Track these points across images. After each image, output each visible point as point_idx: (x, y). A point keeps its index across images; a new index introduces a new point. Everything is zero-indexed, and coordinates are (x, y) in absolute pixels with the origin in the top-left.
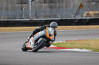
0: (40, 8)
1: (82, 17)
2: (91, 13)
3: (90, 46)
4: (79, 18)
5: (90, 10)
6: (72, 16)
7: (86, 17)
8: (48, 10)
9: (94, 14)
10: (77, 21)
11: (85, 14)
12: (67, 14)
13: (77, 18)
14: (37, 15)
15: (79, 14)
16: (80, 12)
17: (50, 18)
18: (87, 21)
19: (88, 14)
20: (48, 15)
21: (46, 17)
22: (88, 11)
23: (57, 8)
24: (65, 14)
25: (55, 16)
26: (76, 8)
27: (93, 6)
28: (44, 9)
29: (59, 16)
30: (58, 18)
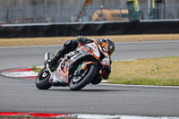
0: (15, 4)
1: (91, 20)
2: (107, 12)
4: (85, 23)
5: (105, 8)
6: (72, 18)
7: (97, 20)
8: (29, 7)
9: (113, 15)
10: (81, 28)
11: (95, 16)
12: (63, 15)
13: (80, 22)
14: (10, 17)
15: (85, 15)
16: (87, 10)
17: (32, 22)
18: (99, 28)
19: (100, 15)
20: (28, 16)
21: (25, 20)
22: (101, 9)
23: (46, 5)
24: (58, 15)
25: (41, 19)
26: (79, 5)
28: (21, 6)
29: (48, 19)
30: (47, 22)
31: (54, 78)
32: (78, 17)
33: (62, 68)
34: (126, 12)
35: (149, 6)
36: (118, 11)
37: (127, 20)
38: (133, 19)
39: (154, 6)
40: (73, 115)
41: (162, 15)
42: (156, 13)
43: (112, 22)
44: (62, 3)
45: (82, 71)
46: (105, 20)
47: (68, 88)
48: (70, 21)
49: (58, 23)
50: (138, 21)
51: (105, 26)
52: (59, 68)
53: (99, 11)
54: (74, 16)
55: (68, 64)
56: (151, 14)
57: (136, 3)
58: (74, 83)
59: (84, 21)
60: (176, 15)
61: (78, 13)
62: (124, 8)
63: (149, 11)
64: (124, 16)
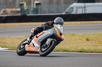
2: (8, 10)
3: (6, 44)
5: (7, 8)
7: (2, 14)
9: (12, 12)
11: (1, 12)
18: (3, 19)
19: (4, 12)
27: (10, 3)
34: (19, 10)
35: (32, 6)
36: (14, 9)
37: (19, 14)
38: (23, 14)
39: (35, 7)
42: (36, 11)
43: (11, 15)
46: (7, 14)
50: (26, 15)
51: (7, 17)
53: (4, 9)
56: (33, 11)
57: (25, 5)
62: (18, 8)
63: (32, 9)
64: (18, 12)
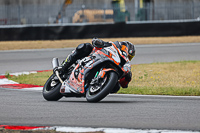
1: (71, 22)
2: (89, 13)
4: (64, 25)
5: (87, 8)
6: (50, 19)
7: (78, 22)
8: (2, 7)
9: (96, 16)
10: (60, 30)
11: (76, 17)
12: (41, 15)
13: (59, 24)
15: (64, 16)
16: (67, 11)
17: (6, 24)
18: (80, 30)
19: (82, 16)
22: (83, 9)
24: (35, 15)
25: (16, 21)
29: (24, 20)
30: (22, 24)
31: (67, 87)
32: (57, 18)
33: (76, 76)
34: (111, 12)
35: (136, 5)
36: (101, 12)
37: (111, 22)
38: (119, 21)
39: (141, 6)
40: (51, 128)
41: (151, 16)
42: (143, 14)
43: (95, 23)
44: (39, 3)
45: (101, 80)
46: (87, 21)
47: (84, 99)
48: (48, 23)
49: (34, 25)
50: (124, 23)
51: (87, 28)
52: (72, 76)
53: (80, 12)
54: (52, 17)
55: (83, 71)
56: (138, 15)
57: (122, 2)
58: (91, 94)
59: (64, 23)
60: (166, 16)
61: (57, 14)
62: (108, 9)
63: (136, 12)
64: (108, 17)
